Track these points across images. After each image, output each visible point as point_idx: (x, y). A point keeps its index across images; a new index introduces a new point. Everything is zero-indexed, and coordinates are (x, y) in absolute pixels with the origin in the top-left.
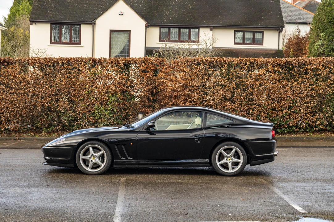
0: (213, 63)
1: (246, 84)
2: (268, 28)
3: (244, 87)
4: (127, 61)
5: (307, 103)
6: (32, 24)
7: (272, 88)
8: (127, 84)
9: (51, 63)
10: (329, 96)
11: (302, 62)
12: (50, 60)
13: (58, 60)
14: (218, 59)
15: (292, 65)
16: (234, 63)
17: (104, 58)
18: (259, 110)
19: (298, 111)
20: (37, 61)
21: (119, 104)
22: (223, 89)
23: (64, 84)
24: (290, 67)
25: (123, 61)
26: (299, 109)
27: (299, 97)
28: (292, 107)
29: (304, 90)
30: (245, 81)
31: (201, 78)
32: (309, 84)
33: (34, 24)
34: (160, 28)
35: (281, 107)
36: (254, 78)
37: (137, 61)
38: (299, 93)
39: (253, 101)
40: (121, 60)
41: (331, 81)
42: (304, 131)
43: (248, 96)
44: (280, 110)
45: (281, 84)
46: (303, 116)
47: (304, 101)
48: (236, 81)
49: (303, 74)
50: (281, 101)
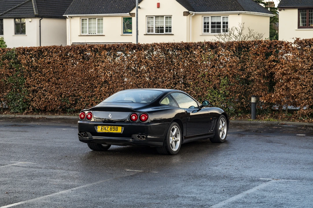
12: (171, 45)
21: (231, 88)
25: (236, 44)
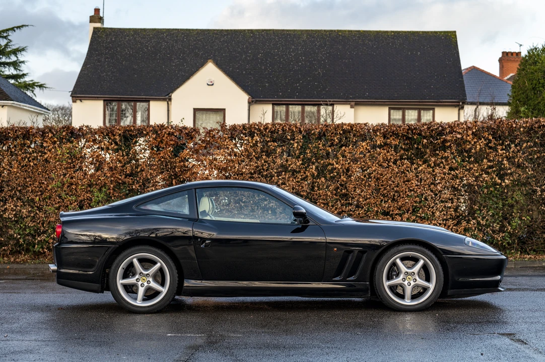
0: (277, 133)
1: (335, 169)
3: (332, 175)
4: (128, 131)
5: (447, 202)
6: (76, 102)
7: (381, 175)
8: (125, 171)
10: (485, 188)
11: (437, 129)
14: (287, 126)
15: (419, 134)
16: (314, 132)
17: (87, 127)
18: (359, 214)
19: (431, 216)
22: (294, 178)
23: (16, 171)
24: (415, 137)
25: (120, 130)
26: (432, 212)
27: (432, 191)
28: (420, 209)
29: (439, 178)
30: (333, 164)
31: (254, 158)
32: (450, 168)
33: (78, 102)
34: (273, 104)
35: (399, 209)
36: (349, 159)
37: (146, 130)
38: (432, 184)
39: (349, 198)
40: (116, 128)
41: (490, 161)
43: (339, 190)
44: (396, 214)
45: (398, 168)
47: (440, 197)
48: (316, 164)
49: (438, 150)
50: (399, 198)
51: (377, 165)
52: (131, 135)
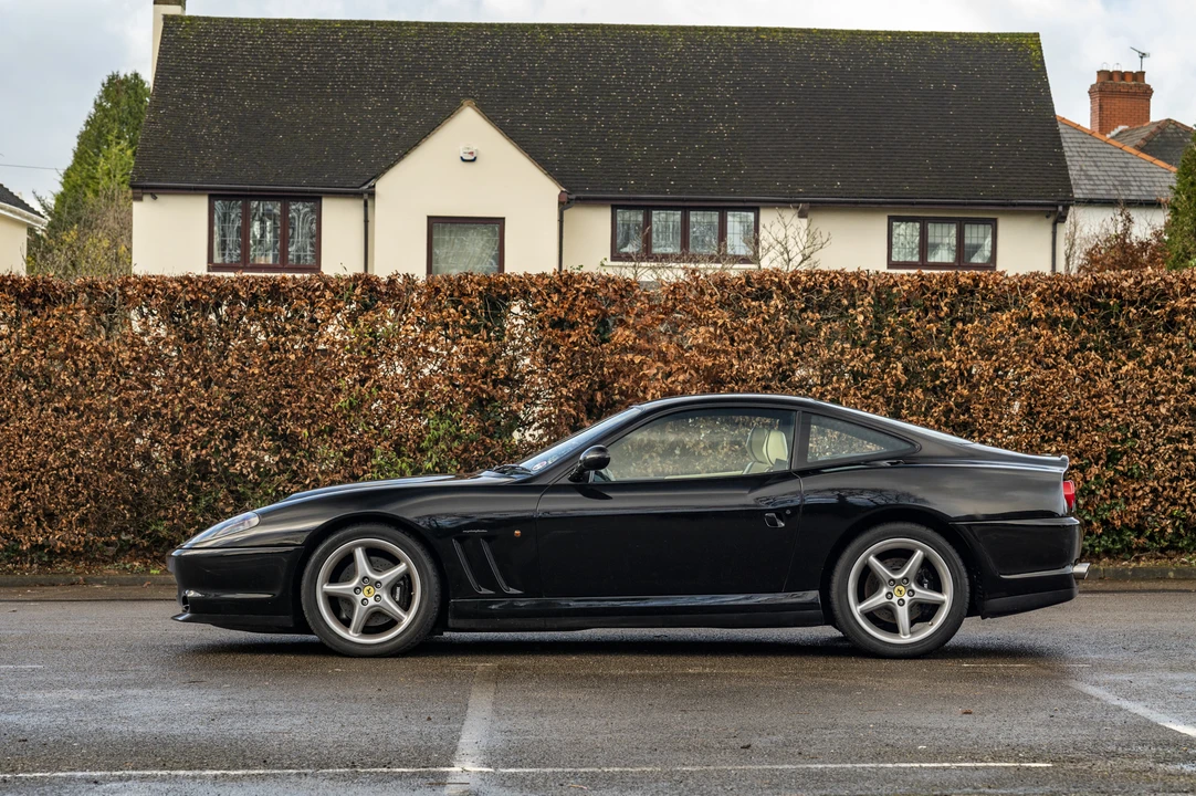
0: (819, 292)
1: (944, 370)
2: (1014, 205)
3: (938, 382)
4: (496, 285)
5: (1179, 441)
6: (140, 199)
7: (1043, 382)
8: (495, 372)
9: (209, 294)
11: (1156, 285)
12: (204, 283)
13: (236, 285)
14: (840, 278)
15: (1119, 296)
16: (899, 291)
17: (406, 276)
19: (1145, 470)
20: (154, 287)
21: (465, 450)
22: (858, 389)
23: (256, 371)
24: (1111, 303)
25: (479, 285)
26: (1149, 463)
27: (1148, 418)
28: (1122, 457)
29: (1163, 390)
30: (941, 360)
31: (773, 346)
32: (1186, 368)
33: (147, 199)
34: (614, 208)
35: (1079, 455)
36: (974, 348)
37: (534, 285)
38: (1148, 402)
39: (972, 432)
40: (472, 281)
42: (1167, 548)
43: (952, 416)
44: (1073, 467)
45: (1076, 369)
46: (1164, 488)
47: (1166, 431)
48: (905, 359)
49: (1159, 331)
50: (1079, 433)
51: (1033, 363)
52: (499, 295)
